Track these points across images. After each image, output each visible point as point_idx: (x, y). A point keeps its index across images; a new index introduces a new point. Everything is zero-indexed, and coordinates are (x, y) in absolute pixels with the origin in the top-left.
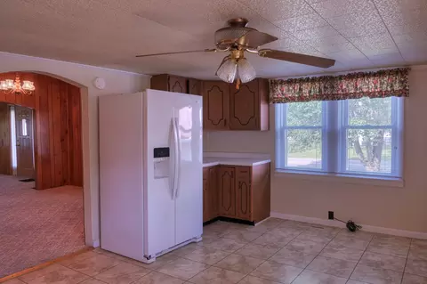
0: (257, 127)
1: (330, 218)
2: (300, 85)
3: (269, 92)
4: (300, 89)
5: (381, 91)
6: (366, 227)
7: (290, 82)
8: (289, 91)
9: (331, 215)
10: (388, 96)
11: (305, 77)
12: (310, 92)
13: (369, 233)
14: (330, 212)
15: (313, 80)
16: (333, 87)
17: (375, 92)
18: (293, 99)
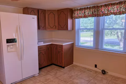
0: (67, 29)
1: (95, 67)
2: (85, 11)
3: (73, 14)
4: (85, 12)
5: (120, 12)
6: (110, 73)
7: (81, 9)
8: (80, 13)
9: (96, 66)
10: (123, 14)
11: (86, 7)
12: (88, 13)
13: (111, 76)
14: (95, 65)
15: (90, 8)
16: (98, 11)
17: (117, 12)
18: (81, 17)
